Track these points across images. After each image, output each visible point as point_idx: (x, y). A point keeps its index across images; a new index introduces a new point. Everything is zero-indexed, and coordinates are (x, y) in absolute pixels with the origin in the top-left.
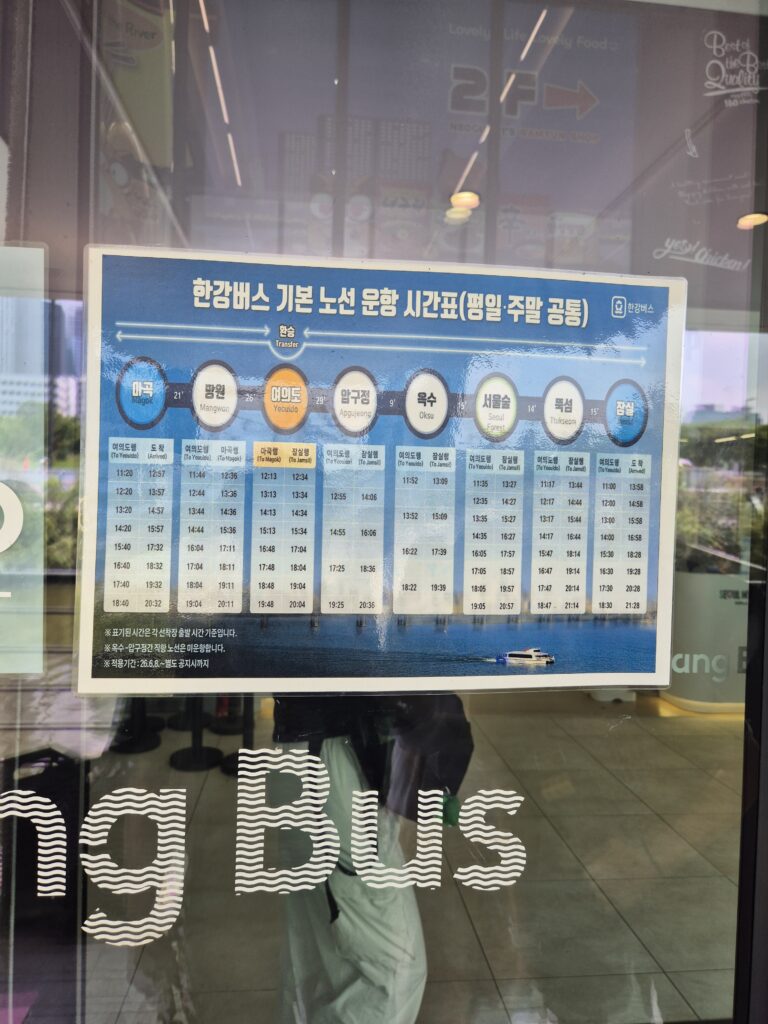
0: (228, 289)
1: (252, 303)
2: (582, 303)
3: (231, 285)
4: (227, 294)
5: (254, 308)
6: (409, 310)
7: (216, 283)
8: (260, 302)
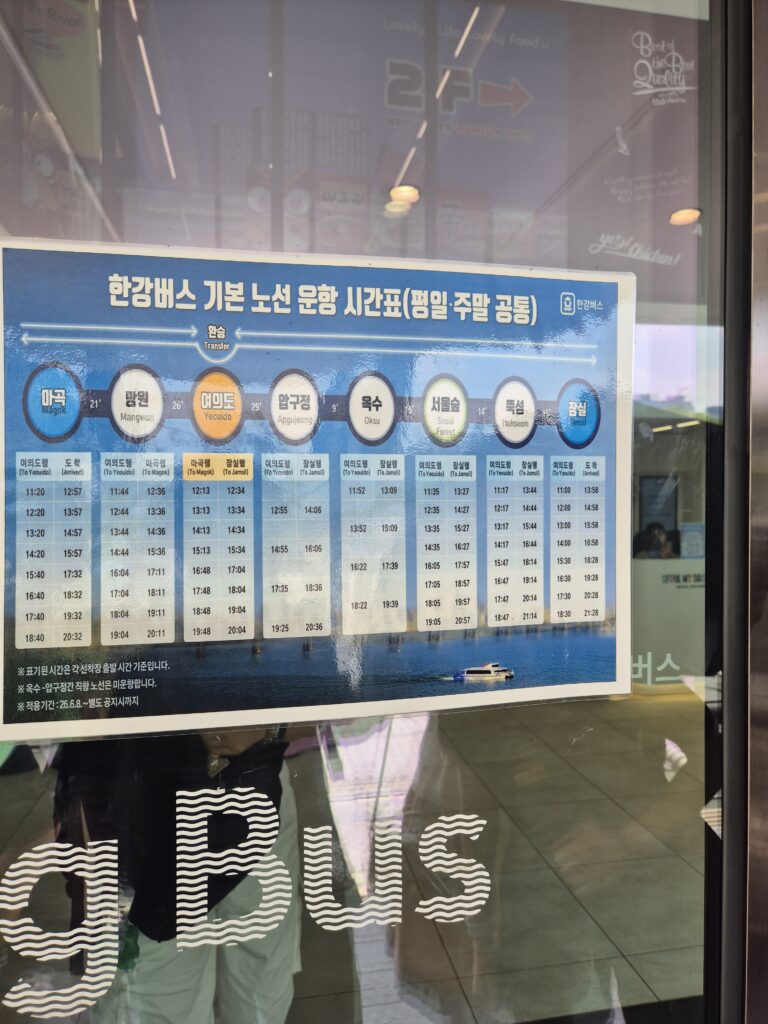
0: (149, 286)
1: (176, 301)
2: (530, 300)
3: (152, 281)
4: (148, 291)
5: (179, 306)
6: (350, 309)
7: (135, 279)
8: (185, 300)
